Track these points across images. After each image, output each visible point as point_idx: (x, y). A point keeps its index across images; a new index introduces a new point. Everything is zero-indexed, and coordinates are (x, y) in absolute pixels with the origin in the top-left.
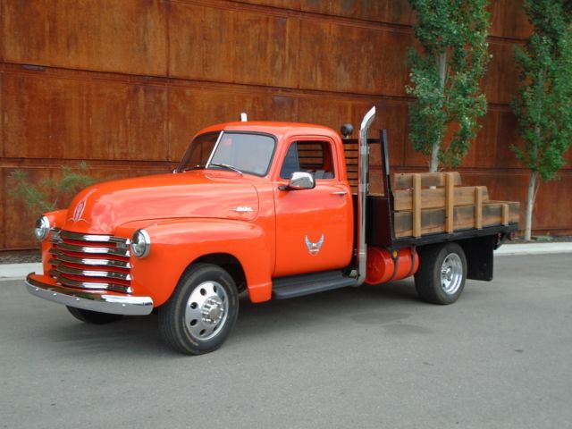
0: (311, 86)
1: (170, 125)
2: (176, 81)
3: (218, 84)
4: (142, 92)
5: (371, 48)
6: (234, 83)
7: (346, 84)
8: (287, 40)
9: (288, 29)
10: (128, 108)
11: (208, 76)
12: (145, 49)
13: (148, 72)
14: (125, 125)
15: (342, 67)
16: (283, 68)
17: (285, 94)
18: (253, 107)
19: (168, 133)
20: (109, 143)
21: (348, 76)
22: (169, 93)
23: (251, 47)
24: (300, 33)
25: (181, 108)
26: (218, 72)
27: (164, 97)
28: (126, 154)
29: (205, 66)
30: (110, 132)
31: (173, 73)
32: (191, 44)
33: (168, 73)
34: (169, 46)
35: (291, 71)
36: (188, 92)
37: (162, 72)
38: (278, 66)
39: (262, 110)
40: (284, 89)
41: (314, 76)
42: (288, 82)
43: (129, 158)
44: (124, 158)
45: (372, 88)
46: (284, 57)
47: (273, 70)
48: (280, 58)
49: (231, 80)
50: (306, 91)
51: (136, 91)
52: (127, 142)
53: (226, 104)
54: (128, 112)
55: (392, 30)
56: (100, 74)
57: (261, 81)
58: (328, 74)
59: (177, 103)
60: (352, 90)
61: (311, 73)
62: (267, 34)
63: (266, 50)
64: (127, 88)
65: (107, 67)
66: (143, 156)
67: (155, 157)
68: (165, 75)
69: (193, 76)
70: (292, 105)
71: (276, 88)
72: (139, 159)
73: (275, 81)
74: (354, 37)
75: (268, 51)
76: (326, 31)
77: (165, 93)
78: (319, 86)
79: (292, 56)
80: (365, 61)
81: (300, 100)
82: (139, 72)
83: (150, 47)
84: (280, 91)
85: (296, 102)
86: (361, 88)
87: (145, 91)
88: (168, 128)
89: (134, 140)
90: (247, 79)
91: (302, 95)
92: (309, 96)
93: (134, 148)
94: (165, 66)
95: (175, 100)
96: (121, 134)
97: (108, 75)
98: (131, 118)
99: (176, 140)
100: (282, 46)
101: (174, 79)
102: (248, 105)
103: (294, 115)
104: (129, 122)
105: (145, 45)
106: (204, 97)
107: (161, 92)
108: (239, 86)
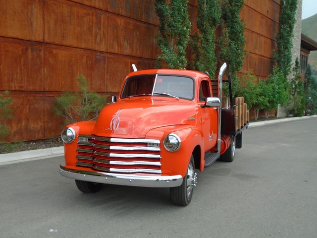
0: (113, 51)
1: (45, 70)
2: (48, 45)
3: (70, 48)
4: (30, 50)
5: (138, 33)
6: (77, 48)
7: (127, 51)
8: (102, 26)
9: (102, 20)
10: (22, 59)
11: (65, 43)
12: (32, 25)
13: (33, 38)
14: (21, 69)
15: (126, 42)
16: (100, 41)
17: (101, 55)
18: (87, 61)
19: (44, 75)
20: (12, 80)
21: (129, 47)
22: (44, 52)
23: (85, 28)
24: (108, 23)
25: (51, 60)
26: (70, 41)
27: (42, 53)
28: (21, 87)
29: (63, 37)
30: (12, 74)
31: (47, 40)
32: (55, 24)
33: (44, 40)
34: (44, 24)
35: (104, 42)
36: (54, 51)
37: (40, 39)
38: (98, 40)
39: (91, 63)
40: (101, 52)
41: (114, 46)
42: (103, 48)
43: (23, 90)
44: (20, 89)
45: (139, 54)
46: (100, 35)
47: (95, 41)
48: (99, 35)
49: (76, 45)
50: (111, 53)
51: (27, 49)
52: (22, 80)
53: (73, 59)
54: (22, 62)
55: (146, 25)
56: (6, 39)
57: (90, 48)
58: (120, 46)
59: (49, 57)
60: (130, 54)
61: (113, 44)
62: (93, 22)
63: (92, 30)
64: (22, 48)
65: (11, 34)
66: (31, 88)
67: (37, 89)
68: (42, 41)
69: (57, 42)
70: (105, 60)
71: (96, 51)
72: (29, 90)
73: (96, 48)
74: (131, 27)
75: (93, 31)
76: (119, 23)
77: (42, 52)
78: (116, 51)
79: (104, 35)
80: (136, 40)
81: (108, 58)
82: (28, 38)
83: (34, 24)
84: (99, 53)
86: (134, 54)
87: (32, 50)
88: (44, 72)
89: (26, 79)
90: (83, 46)
91: (109, 55)
92: (112, 56)
93: (26, 83)
94: (42, 36)
95: (48, 56)
96: (18, 75)
97: (11, 39)
98: (24, 66)
99: (48, 79)
100: (100, 29)
101: (47, 43)
102: (84, 60)
103: (106, 66)
104: (23, 68)
105: (31, 23)
106: (62, 54)
107: (40, 50)
108: (79, 49)
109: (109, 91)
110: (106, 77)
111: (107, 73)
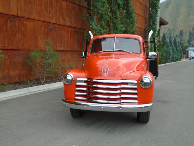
0: (60, 23)
1: (19, 35)
2: (20, 18)
3: (34, 20)
4: (9, 21)
5: (74, 12)
6: (38, 20)
7: (68, 23)
8: (53, 6)
9: (53, 2)
10: (4, 28)
11: (31, 17)
12: (10, 4)
13: (11, 13)
14: (3, 35)
15: (67, 18)
16: (52, 16)
17: (53, 25)
18: (45, 30)
19: (18, 38)
21: (69, 21)
23: (43, 7)
24: (57, 4)
25: (23, 29)
26: (34, 16)
27: (17, 24)
28: (4, 47)
29: (30, 13)
31: (20, 15)
32: (25, 4)
34: (18, 4)
35: (54, 17)
36: (24, 22)
37: (15, 14)
38: (51, 16)
39: (47, 31)
42: (54, 21)
43: (5, 48)
44: (3, 48)
45: (75, 26)
47: (50, 17)
48: (51, 12)
50: (58, 25)
51: (7, 21)
52: (4, 42)
53: (36, 28)
54: (4, 29)
55: (78, 7)
57: (47, 21)
58: (64, 20)
60: (70, 25)
61: (60, 19)
62: (48, 4)
63: (47, 9)
64: (4, 19)
66: (10, 47)
67: (14, 48)
68: (17, 15)
69: (26, 16)
72: (9, 49)
73: (50, 21)
74: (70, 8)
75: (48, 9)
76: (63, 5)
77: (17, 23)
78: (62, 23)
79: (55, 12)
80: (73, 16)
82: (8, 13)
83: (12, 3)
84: (51, 24)
85: (56, 28)
86: (72, 25)
87: (10, 21)
88: (18, 36)
90: (42, 19)
91: (58, 26)
92: (60, 27)
93: (7, 44)
94: (17, 12)
95: (20, 25)
96: (2, 39)
98: (5, 32)
99: (21, 41)
100: (52, 8)
101: (20, 17)
102: (43, 29)
103: (56, 33)
104: (5, 34)
105: (10, 3)
106: (30, 25)
107: (16, 22)
108: (40, 22)
109: (58, 49)
110: (56, 40)
111: (57, 37)
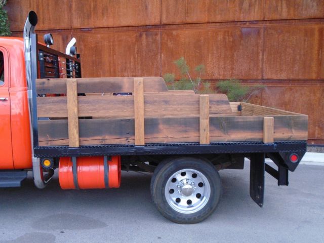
0: (277, 17)
1: (162, 56)
2: (167, 27)
3: (198, 25)
4: (144, 36)
6: (208, 23)
10: (136, 47)
11: (189, 20)
12: (146, 8)
13: (148, 23)
14: (134, 58)
16: (250, 6)
17: (252, 26)
18: (224, 38)
19: (161, 61)
20: (125, 70)
22: (161, 35)
25: (170, 44)
26: (197, 16)
27: (158, 37)
29: (187, 13)
30: (126, 63)
31: (164, 21)
33: (161, 23)
34: (162, 4)
35: (257, 7)
36: (174, 33)
37: (157, 21)
38: (246, 5)
39: (231, 40)
40: (252, 22)
41: (279, 8)
42: (255, 15)
47: (241, 9)
49: (206, 20)
50: (271, 21)
51: (141, 36)
52: (135, 68)
53: (202, 38)
54: (136, 51)
56: (120, 28)
57: (231, 19)
59: (167, 41)
61: (277, 6)
64: (135, 35)
65: (124, 23)
68: (159, 24)
69: (178, 21)
70: (259, 33)
71: (245, 22)
73: (243, 17)
77: (159, 35)
78: (285, 15)
81: (266, 29)
82: (142, 24)
83: (150, 7)
84: (248, 24)
85: (262, 31)
87: (146, 35)
88: (161, 57)
89: (139, 67)
90: (219, 18)
91: (268, 25)
92: (275, 25)
93: (140, 72)
94: (159, 17)
95: (166, 39)
96: (132, 64)
97: (125, 28)
98: (137, 53)
99: (166, 66)
101: (165, 25)
102: (220, 38)
103: (261, 42)
104: (137, 56)
105: (146, 6)
106: (186, 35)
107: (156, 34)
108: (213, 24)
109: (266, 77)
110: (261, 57)
111: (263, 51)
